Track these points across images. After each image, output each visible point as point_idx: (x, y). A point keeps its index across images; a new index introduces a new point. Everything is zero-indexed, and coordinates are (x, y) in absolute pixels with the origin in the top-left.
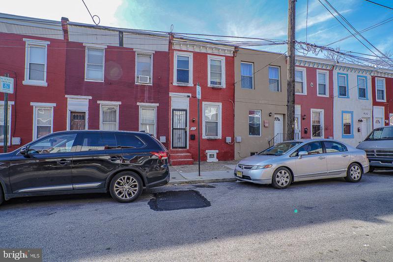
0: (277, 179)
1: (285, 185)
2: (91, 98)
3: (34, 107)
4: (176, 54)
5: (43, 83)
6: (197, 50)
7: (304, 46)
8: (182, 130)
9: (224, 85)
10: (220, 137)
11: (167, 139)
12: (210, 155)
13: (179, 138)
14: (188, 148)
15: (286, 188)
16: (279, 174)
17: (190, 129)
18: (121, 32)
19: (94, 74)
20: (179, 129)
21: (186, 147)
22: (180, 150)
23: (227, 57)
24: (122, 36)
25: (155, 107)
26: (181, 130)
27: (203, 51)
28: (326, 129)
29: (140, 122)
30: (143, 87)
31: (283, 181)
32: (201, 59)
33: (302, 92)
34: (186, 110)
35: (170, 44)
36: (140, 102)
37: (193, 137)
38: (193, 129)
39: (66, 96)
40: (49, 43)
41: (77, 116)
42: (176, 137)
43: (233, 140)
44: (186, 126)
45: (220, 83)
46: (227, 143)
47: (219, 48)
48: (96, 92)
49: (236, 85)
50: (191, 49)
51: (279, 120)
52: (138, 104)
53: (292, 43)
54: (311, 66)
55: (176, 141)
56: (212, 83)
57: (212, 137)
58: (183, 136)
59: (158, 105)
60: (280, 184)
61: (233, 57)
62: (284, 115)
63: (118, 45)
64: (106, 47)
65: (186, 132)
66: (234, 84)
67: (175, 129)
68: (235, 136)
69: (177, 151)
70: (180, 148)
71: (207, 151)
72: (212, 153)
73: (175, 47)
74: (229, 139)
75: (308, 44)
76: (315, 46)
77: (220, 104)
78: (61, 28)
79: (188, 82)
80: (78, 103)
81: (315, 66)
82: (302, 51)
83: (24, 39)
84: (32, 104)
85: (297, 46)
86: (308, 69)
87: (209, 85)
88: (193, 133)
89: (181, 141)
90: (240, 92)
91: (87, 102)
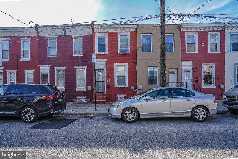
0: (125, 116)
1: (132, 120)
2: (50, 65)
3: (25, 72)
4: (97, 35)
5: (28, 60)
6: (110, 30)
7: (172, 17)
8: (102, 82)
9: (129, 52)
10: (126, 86)
11: (92, 88)
12: (120, 98)
13: (100, 87)
14: (105, 93)
15: (133, 122)
16: (127, 112)
17: (106, 81)
18: (64, 27)
19: (52, 53)
20: (100, 81)
21: (104, 93)
22: (100, 94)
23: (131, 33)
24: (65, 29)
25: (84, 69)
26: (100, 82)
27: (114, 30)
28: (217, 78)
29: (77, 78)
30: (78, 57)
31: (130, 117)
32: (113, 36)
33: (194, 51)
34: (104, 70)
35: (93, 29)
36: (76, 66)
37: (108, 86)
38: (109, 81)
39: (39, 65)
40: (31, 38)
41: (44, 76)
42: (98, 86)
43: (136, 88)
44: (104, 79)
45: (126, 51)
46: (132, 90)
47: (125, 27)
48: (53, 62)
49: (137, 50)
50: (106, 31)
51: (174, 73)
52: (75, 67)
53: (163, 16)
54: (202, 30)
55: (98, 88)
56: (121, 51)
57: (121, 86)
58: (102, 86)
59: (86, 67)
60: (128, 119)
61: (136, 32)
62: (178, 69)
63: (64, 35)
64: (58, 37)
65: (104, 83)
66: (136, 50)
67: (97, 81)
68: (138, 85)
69: (98, 95)
70: (100, 93)
71: (118, 95)
72: (122, 97)
73: (96, 30)
74: (133, 88)
75: (176, 15)
76: (183, 15)
77: (127, 64)
78: (35, 30)
79: (105, 52)
80: (45, 69)
81: (207, 30)
82: (171, 20)
83: (20, 38)
84: (24, 70)
85: (167, 18)
86: (199, 32)
87: (119, 52)
88: (108, 84)
89: (101, 89)
90: (141, 55)
91: (49, 68)
